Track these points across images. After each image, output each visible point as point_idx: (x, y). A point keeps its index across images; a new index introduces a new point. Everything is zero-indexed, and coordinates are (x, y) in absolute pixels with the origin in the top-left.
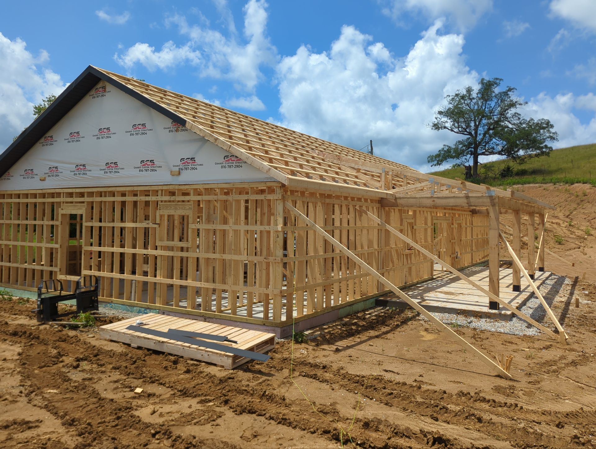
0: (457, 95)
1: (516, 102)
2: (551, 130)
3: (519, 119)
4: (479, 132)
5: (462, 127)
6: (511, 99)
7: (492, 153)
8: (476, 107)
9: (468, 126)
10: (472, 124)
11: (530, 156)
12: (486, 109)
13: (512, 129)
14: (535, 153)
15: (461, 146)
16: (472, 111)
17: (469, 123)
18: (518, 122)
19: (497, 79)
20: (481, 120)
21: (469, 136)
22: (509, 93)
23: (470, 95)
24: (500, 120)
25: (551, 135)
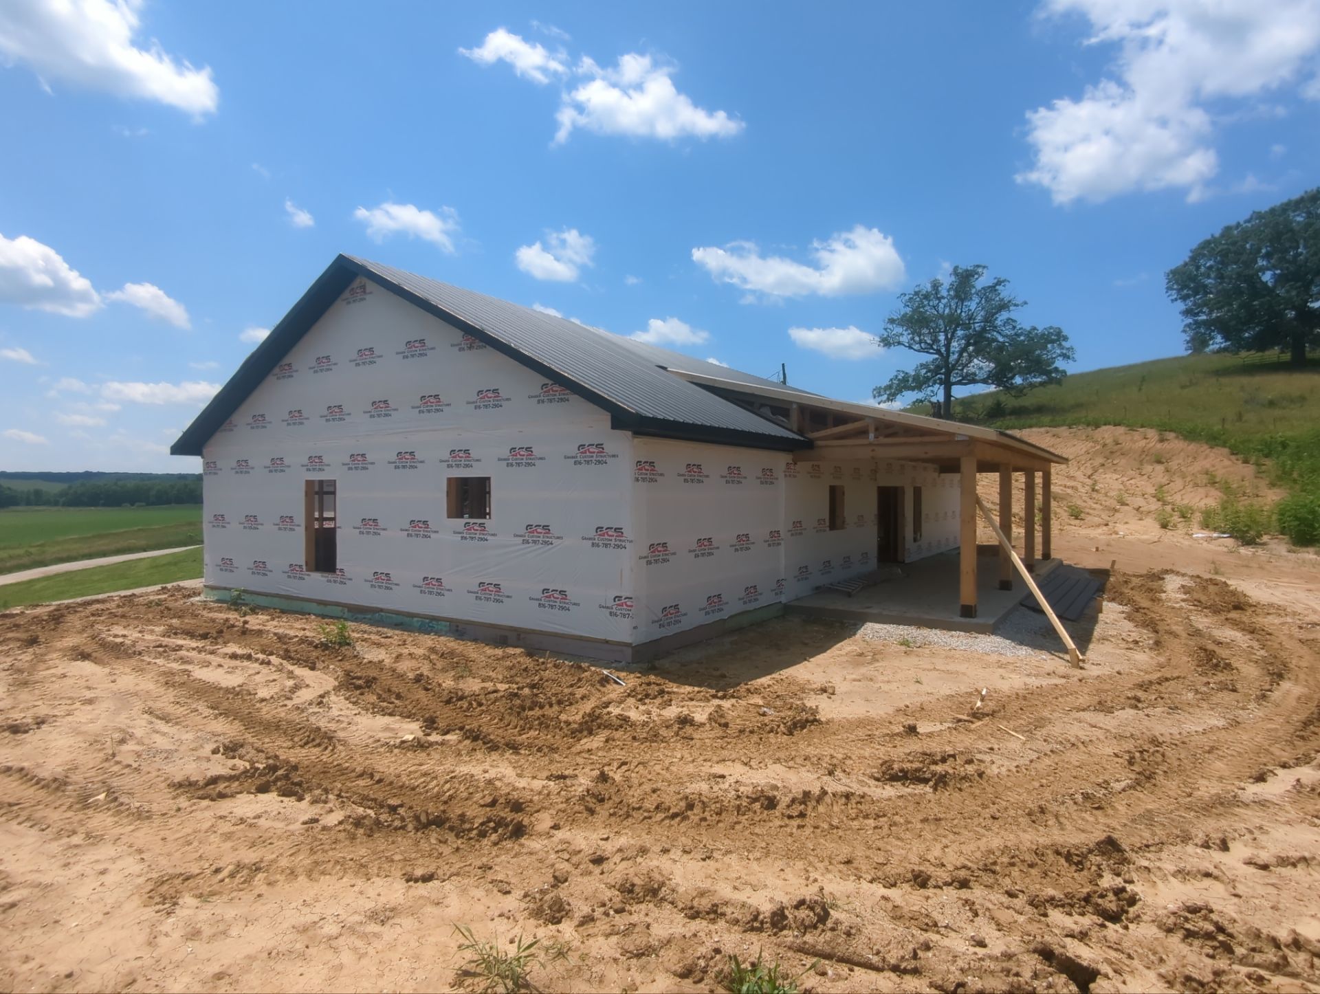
0: (917, 293)
1: (1009, 301)
2: (1064, 343)
3: (1014, 327)
4: (952, 349)
5: (926, 343)
6: (1001, 296)
7: (974, 381)
8: (947, 311)
9: (936, 341)
10: (942, 337)
11: (1032, 385)
12: (963, 314)
13: (1004, 342)
14: (1039, 380)
15: (924, 371)
16: (942, 316)
17: (936, 337)
18: (1013, 332)
19: (978, 266)
20: (955, 330)
21: (937, 356)
22: (997, 287)
23: (937, 292)
24: (984, 330)
25: (1064, 351)
